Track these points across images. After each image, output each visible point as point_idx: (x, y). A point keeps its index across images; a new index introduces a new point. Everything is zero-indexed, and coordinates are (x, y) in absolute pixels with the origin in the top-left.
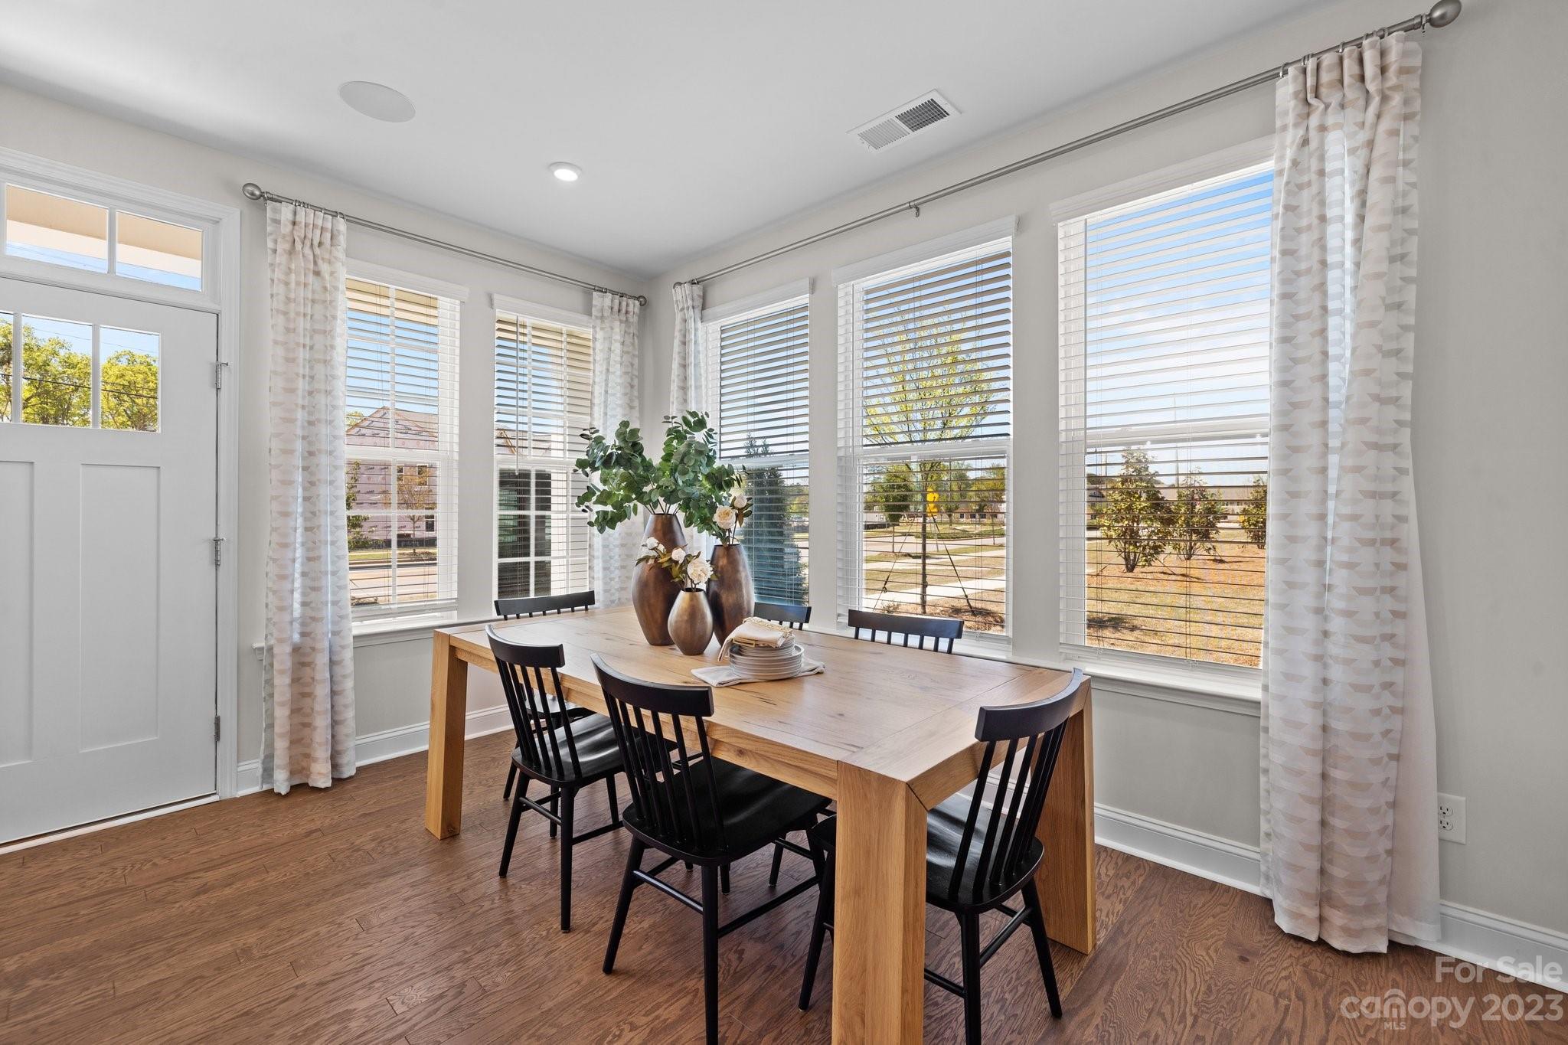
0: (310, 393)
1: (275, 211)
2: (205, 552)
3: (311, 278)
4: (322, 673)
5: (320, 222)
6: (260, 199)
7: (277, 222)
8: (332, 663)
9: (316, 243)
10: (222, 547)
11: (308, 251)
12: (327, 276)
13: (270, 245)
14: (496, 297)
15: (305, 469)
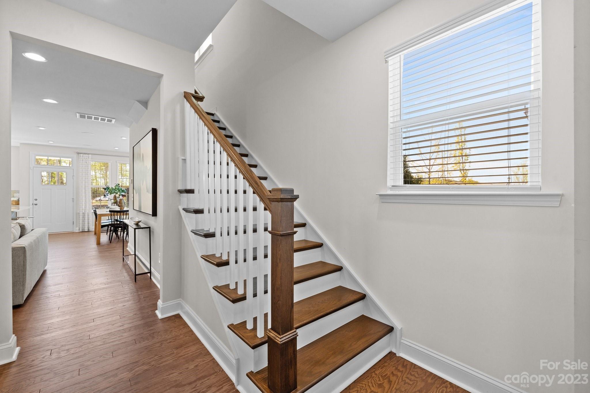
0: (85, 179)
1: (80, 155)
2: (72, 200)
3: (85, 163)
4: (86, 216)
5: (86, 156)
6: (78, 153)
7: (81, 156)
8: (88, 215)
9: (86, 158)
10: (74, 199)
11: (85, 160)
12: (88, 163)
13: (80, 160)
14: (117, 162)
15: (85, 189)
